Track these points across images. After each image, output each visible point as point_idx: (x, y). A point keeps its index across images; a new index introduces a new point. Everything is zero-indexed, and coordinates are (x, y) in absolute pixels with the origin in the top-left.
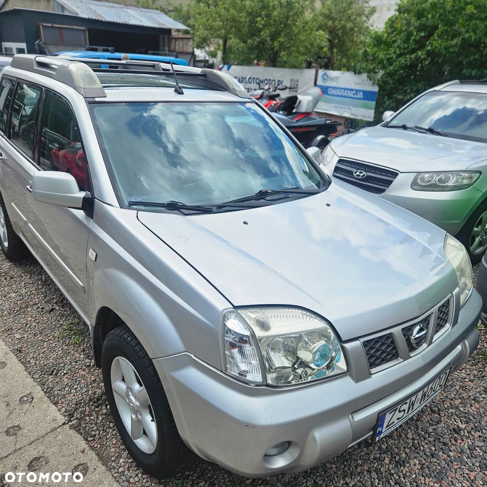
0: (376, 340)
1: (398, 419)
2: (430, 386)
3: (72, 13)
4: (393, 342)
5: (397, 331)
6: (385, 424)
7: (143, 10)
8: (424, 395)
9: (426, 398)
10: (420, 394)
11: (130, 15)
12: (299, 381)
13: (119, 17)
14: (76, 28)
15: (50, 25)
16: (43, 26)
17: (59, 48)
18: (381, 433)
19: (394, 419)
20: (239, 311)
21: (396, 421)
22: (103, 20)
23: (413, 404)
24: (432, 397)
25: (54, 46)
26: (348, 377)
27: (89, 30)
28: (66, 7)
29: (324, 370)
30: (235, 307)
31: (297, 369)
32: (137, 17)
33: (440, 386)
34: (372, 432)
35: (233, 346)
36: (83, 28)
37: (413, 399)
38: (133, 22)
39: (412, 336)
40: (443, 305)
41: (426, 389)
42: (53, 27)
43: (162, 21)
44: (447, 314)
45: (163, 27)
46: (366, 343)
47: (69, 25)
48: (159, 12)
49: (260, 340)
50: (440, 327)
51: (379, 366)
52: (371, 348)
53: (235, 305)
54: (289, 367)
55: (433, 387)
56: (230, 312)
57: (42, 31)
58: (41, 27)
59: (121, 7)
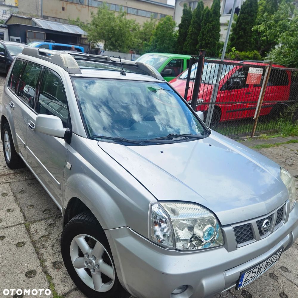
0: (241, 227)
1: (251, 277)
2: (271, 258)
3: (39, 26)
4: (251, 229)
5: (253, 222)
6: (244, 280)
7: (70, 25)
8: (267, 264)
9: (268, 266)
10: (265, 263)
11: (64, 28)
12: (193, 249)
13: (59, 28)
14: (41, 32)
15: (30, 31)
16: (28, 31)
17: (34, 40)
18: (241, 285)
19: (249, 278)
20: (161, 203)
21: (250, 279)
22: (52, 30)
23: (260, 269)
24: (271, 266)
25: (31, 39)
26: (224, 248)
27: (46, 34)
28: (37, 23)
29: (209, 243)
30: (158, 201)
31: (193, 241)
32: (67, 28)
33: (276, 259)
34: (236, 285)
35: (156, 224)
36: (44, 33)
37: (261, 265)
38: (65, 31)
39: (262, 226)
40: (280, 209)
41: (268, 260)
42: (32, 32)
43: (78, 31)
44: (282, 215)
45: (78, 33)
46: (235, 228)
47: (38, 31)
48: (77, 27)
49: (173, 221)
50: (278, 222)
51: (242, 243)
52: (238, 231)
53: (158, 199)
54: (188, 240)
55: (272, 259)
56: (155, 203)
57: (27, 33)
58: (27, 32)
59: (61, 24)
